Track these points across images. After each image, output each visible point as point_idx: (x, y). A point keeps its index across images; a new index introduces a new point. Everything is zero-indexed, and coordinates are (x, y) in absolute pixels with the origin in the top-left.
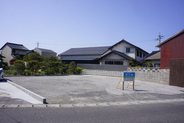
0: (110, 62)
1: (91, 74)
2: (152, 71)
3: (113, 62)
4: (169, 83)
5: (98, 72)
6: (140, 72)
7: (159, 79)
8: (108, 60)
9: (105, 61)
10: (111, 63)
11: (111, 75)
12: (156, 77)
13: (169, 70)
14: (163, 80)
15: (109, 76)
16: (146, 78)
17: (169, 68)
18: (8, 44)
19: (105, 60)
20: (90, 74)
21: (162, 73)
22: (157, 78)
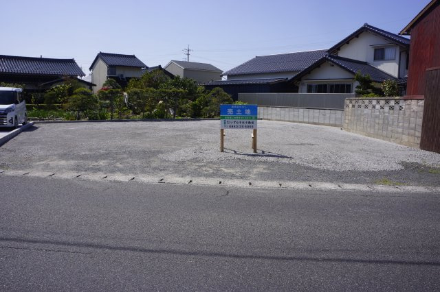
0: (319, 85)
1: (270, 117)
2: (388, 108)
3: (325, 86)
4: (419, 141)
5: (283, 112)
6: (366, 111)
7: (400, 130)
8: (314, 83)
9: (306, 84)
10: (322, 88)
11: (312, 121)
12: (396, 123)
13: (422, 103)
14: (409, 135)
15: (309, 123)
16: (377, 127)
17: (423, 97)
18: (101, 56)
19: (306, 82)
20: (265, 117)
21: (408, 113)
22: (398, 126)
